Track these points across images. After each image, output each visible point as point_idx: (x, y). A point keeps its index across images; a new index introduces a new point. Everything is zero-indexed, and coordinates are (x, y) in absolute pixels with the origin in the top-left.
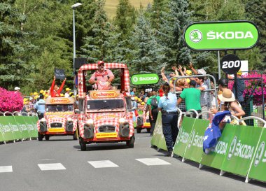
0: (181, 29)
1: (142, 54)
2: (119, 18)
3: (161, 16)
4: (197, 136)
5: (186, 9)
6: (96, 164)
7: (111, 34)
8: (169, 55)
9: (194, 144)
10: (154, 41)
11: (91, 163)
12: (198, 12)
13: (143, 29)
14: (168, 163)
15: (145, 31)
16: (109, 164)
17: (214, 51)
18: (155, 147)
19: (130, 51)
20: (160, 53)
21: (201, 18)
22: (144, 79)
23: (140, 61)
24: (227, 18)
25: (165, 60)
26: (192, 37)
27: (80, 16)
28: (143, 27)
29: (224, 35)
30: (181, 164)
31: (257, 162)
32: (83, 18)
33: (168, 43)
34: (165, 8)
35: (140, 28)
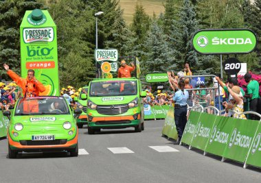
0: (189, 35)
1: (155, 56)
2: (136, 25)
3: (172, 23)
4: (202, 127)
5: (193, 18)
6: (115, 150)
7: (128, 39)
8: (179, 58)
9: (199, 135)
10: (165, 45)
11: (110, 149)
12: (204, 21)
13: (156, 35)
14: (177, 151)
15: (158, 36)
16: (126, 150)
17: (217, 55)
18: (166, 136)
19: (145, 53)
20: (171, 56)
21: (206, 26)
22: (157, 78)
23: (153, 62)
24: (229, 26)
25: (174, 62)
26: (199, 43)
27: (102, 24)
28: (157, 33)
29: (226, 41)
30: (188, 151)
31: (254, 151)
32: (104, 25)
33: (178, 47)
34: (175, 17)
35: (154, 34)
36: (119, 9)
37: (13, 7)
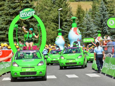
0: (104, 19)
1: (88, 30)
2: (78, 14)
3: (96, 14)
4: (111, 65)
5: (106, 11)
6: (69, 76)
9: (110, 68)
10: (92, 24)
11: (67, 75)
12: (111, 12)
13: (88, 19)
14: (99, 76)
15: (89, 20)
16: (74, 76)
18: (93, 69)
19: (83, 28)
20: (95, 29)
21: (112, 15)
22: (88, 40)
23: (86, 32)
25: (97, 32)
26: (110, 23)
27: (62, 14)
28: (88, 18)
30: (105, 76)
32: (63, 15)
33: (98, 25)
34: (97, 10)
35: (87, 19)
36: (70, 7)
37: (19, 6)
